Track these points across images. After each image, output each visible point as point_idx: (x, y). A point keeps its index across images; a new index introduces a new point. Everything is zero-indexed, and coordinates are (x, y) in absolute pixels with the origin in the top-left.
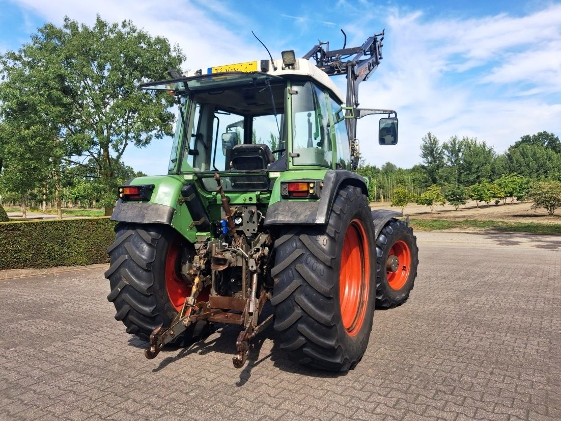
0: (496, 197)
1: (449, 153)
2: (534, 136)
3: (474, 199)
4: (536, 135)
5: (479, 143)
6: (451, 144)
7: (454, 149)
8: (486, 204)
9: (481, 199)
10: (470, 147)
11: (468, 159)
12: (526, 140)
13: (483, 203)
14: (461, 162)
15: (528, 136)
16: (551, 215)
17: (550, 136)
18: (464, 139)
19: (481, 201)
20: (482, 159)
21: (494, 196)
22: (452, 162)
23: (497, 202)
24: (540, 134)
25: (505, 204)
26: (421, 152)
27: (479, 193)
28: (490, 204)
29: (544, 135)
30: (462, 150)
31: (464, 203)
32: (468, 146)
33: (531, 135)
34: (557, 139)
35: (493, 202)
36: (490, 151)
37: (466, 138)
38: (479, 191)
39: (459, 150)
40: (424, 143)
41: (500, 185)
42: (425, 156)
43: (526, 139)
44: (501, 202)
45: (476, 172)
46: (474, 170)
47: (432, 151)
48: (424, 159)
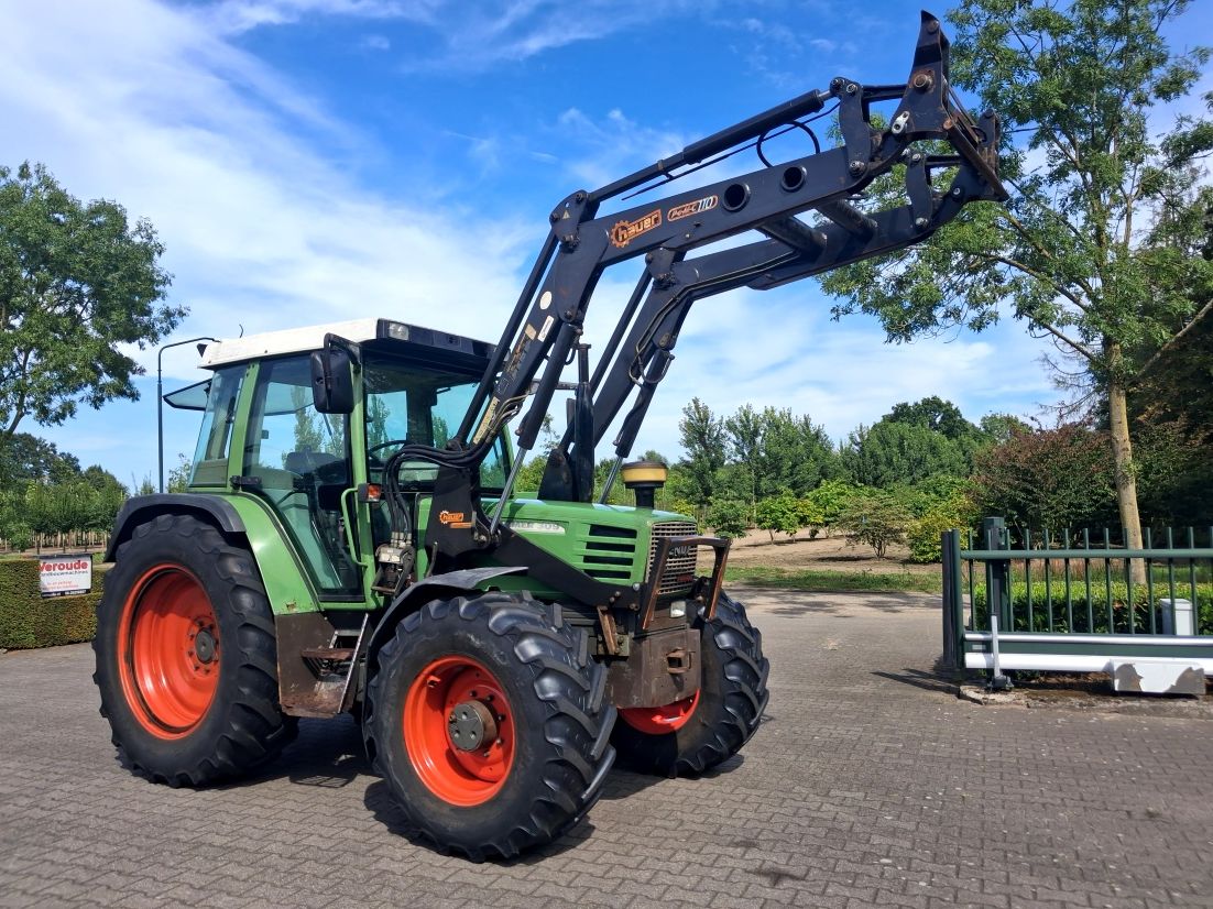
0: (812, 524)
1: (738, 438)
2: (916, 404)
3: (765, 528)
4: (920, 403)
5: (797, 417)
6: (741, 421)
7: (747, 429)
8: (788, 537)
9: (778, 527)
10: (778, 427)
11: (775, 449)
12: (901, 413)
13: (783, 536)
14: (763, 454)
15: (905, 405)
16: (880, 556)
17: (945, 406)
18: (766, 412)
19: (778, 531)
20: (800, 449)
21: (803, 521)
22: (743, 454)
23: (814, 533)
24: (926, 402)
25: (827, 537)
26: (681, 436)
27: (773, 515)
28: (798, 536)
29: (933, 405)
30: (762, 432)
31: (741, 535)
32: (774, 425)
33: (911, 404)
34: (957, 412)
35: (804, 532)
36: (817, 435)
37: (769, 408)
38: (772, 511)
39: (756, 433)
40: (687, 418)
41: (816, 500)
42: (689, 443)
43: (902, 410)
44: (822, 533)
45: (792, 474)
46: (785, 471)
47: (702, 434)
48: (688, 450)
